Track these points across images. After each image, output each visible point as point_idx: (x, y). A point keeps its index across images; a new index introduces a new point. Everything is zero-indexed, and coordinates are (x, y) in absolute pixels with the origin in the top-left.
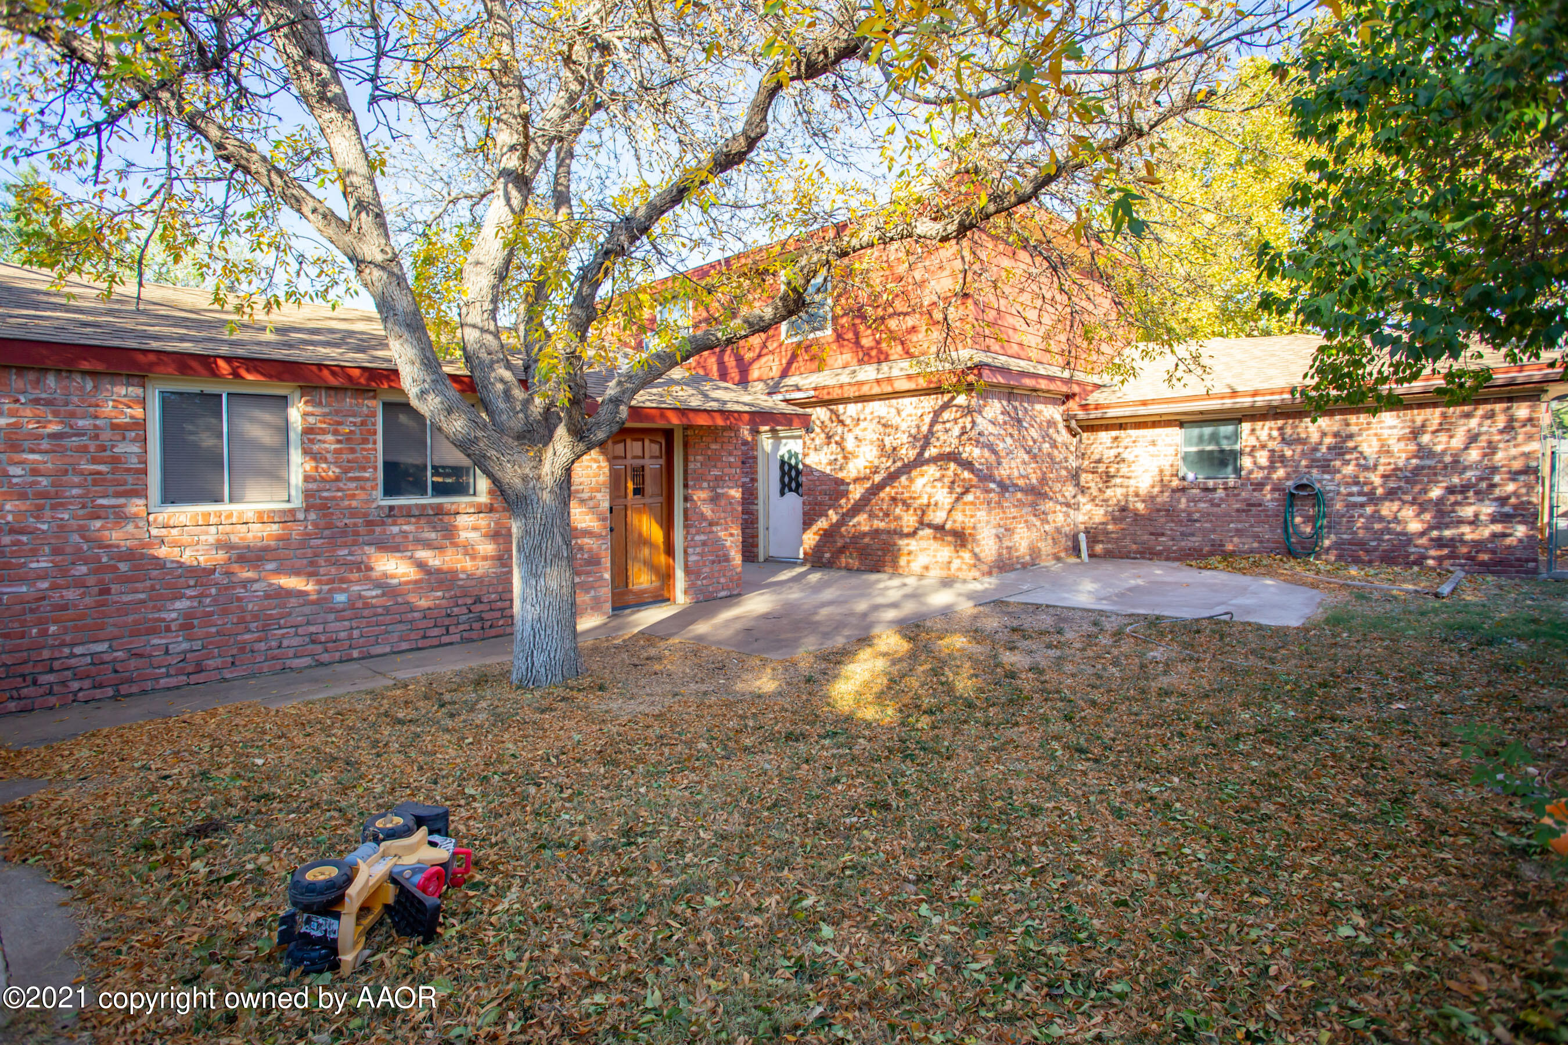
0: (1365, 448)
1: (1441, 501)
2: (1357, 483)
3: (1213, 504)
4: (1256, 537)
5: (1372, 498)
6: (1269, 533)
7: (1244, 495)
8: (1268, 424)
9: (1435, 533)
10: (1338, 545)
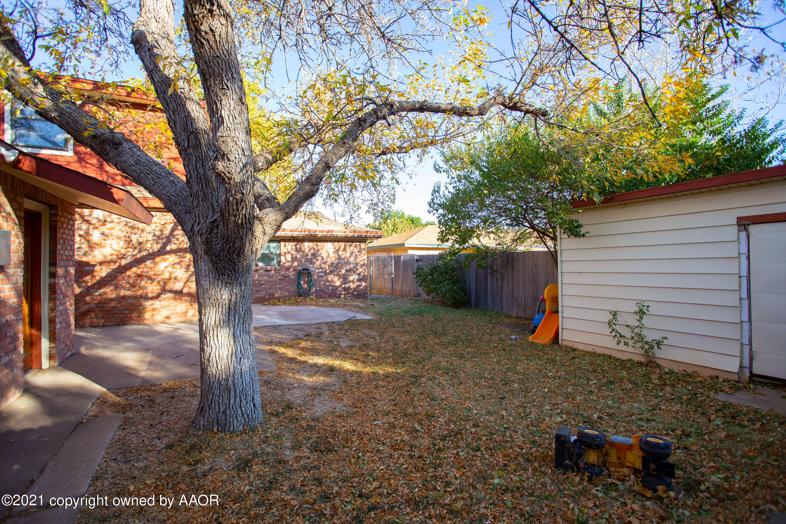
0: (323, 255)
1: (344, 274)
2: (321, 268)
3: (270, 277)
4: (287, 290)
5: (326, 274)
6: (292, 288)
7: (282, 272)
8: (291, 244)
9: (343, 286)
10: (316, 291)
